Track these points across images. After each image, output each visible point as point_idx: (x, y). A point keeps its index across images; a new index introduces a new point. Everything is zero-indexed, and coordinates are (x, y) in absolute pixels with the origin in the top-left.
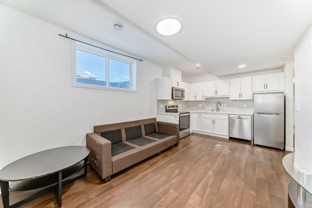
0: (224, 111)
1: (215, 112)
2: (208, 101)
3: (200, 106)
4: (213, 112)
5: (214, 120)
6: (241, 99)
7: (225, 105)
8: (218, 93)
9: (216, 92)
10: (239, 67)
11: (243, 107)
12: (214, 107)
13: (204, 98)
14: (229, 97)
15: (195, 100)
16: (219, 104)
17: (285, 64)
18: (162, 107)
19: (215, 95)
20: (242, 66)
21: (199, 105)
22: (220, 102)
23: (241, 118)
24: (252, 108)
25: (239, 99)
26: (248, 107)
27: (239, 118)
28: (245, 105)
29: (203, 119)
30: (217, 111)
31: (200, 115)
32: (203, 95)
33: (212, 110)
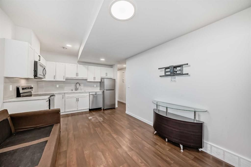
0: (81, 90)
1: (74, 91)
2: (68, 81)
4: (72, 92)
5: (78, 99)
6: (95, 81)
7: (83, 85)
8: (79, 75)
9: (77, 74)
10: (101, 60)
11: (94, 87)
12: (73, 87)
13: (65, 78)
14: (86, 79)
17: (115, 64)
18: (11, 89)
20: (103, 60)
21: (56, 85)
22: (79, 83)
24: (98, 87)
25: (94, 81)
26: (96, 87)
27: (95, 94)
28: (95, 85)
29: (66, 99)
30: (76, 91)
31: (63, 95)
32: (64, 76)
33: (72, 90)
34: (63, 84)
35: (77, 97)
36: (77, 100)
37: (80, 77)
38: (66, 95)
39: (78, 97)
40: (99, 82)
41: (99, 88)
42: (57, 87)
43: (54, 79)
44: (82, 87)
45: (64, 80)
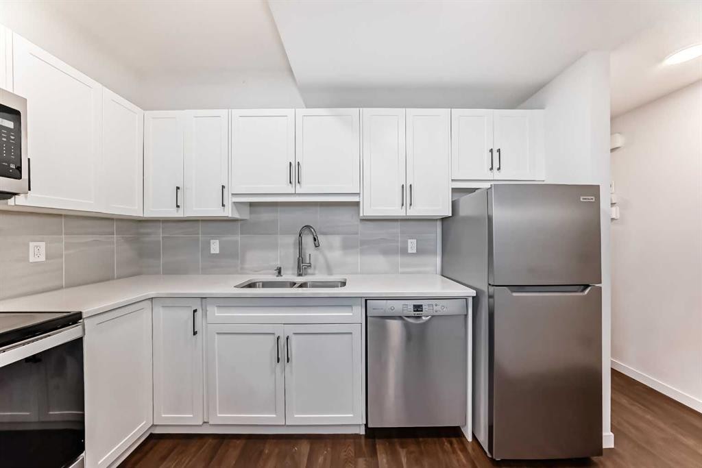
3: (215, 247)
5: (283, 341)
7: (336, 240)
8: (303, 179)
9: (295, 173)
11: (404, 251)
13: (229, 201)
14: (355, 199)
15: (173, 213)
16: (308, 240)
19: (291, 190)
21: (207, 246)
24: (435, 253)
25: (400, 213)
26: (420, 252)
27: (412, 313)
28: (409, 241)
29: (216, 335)
30: (300, 275)
31: (195, 311)
32: (223, 187)
33: (277, 272)
34: (238, 238)
35: (282, 332)
36: (282, 353)
37: (314, 186)
38: (216, 313)
39: (289, 330)
40: (439, 224)
41: (439, 260)
42: (212, 252)
43: (178, 206)
44: (335, 255)
45: (228, 212)
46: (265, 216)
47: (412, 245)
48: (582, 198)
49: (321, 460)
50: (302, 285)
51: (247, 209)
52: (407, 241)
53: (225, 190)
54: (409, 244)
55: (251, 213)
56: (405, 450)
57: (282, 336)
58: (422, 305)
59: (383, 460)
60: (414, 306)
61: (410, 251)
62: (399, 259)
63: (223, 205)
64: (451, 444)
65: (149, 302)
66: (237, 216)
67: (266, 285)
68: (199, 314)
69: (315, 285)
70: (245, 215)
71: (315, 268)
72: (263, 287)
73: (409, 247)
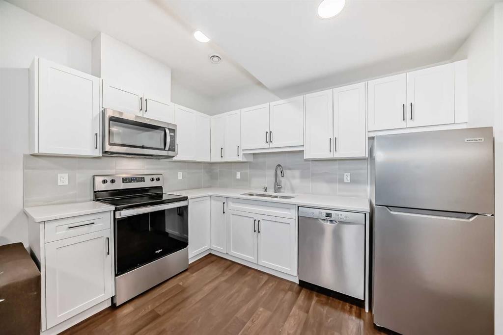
3: (238, 176)
7: (297, 173)
9: (269, 137)
11: (341, 181)
13: (241, 153)
14: (300, 149)
19: (267, 146)
21: (236, 174)
22: (282, 165)
23: (331, 221)
24: (366, 183)
25: (330, 156)
26: (353, 182)
27: (323, 218)
28: (345, 174)
29: (231, 216)
30: (275, 192)
31: (224, 203)
32: (238, 147)
33: (264, 189)
34: (248, 171)
35: (257, 218)
36: (256, 228)
37: (280, 143)
38: (231, 205)
42: (237, 178)
43: (222, 157)
44: (296, 182)
45: (240, 159)
46: (261, 160)
47: (347, 177)
48: (466, 140)
49: (271, 285)
50: (276, 197)
51: (252, 157)
52: (344, 175)
53: (239, 148)
54: (345, 176)
55: (254, 158)
56: (317, 298)
57: (257, 220)
58: (331, 214)
59: (302, 297)
60: (326, 213)
61: (345, 181)
62: (337, 186)
63: (238, 156)
64: (351, 307)
65: (209, 197)
66: (245, 160)
67: (258, 195)
68: (225, 204)
69: (282, 197)
70: (251, 159)
71: (285, 189)
72: (257, 196)
73: (345, 179)
